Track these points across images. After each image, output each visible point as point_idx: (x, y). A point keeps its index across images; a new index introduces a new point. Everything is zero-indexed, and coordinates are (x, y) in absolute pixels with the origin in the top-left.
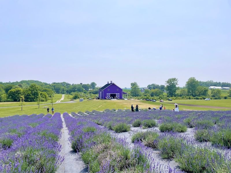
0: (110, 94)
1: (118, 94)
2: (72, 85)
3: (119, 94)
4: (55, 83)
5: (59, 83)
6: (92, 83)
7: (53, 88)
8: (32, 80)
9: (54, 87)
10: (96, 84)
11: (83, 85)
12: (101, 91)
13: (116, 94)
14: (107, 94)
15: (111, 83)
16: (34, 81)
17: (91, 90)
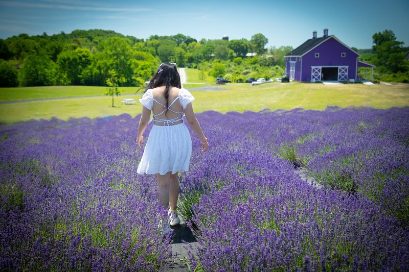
0: (320, 67)
1: (343, 69)
2: (202, 42)
3: (347, 67)
4: (156, 38)
5: (165, 38)
6: (256, 36)
7: (155, 51)
8: (98, 30)
9: (156, 49)
10: (267, 40)
11: (232, 41)
12: (293, 59)
13: (340, 67)
14: (313, 67)
15: (325, 37)
16: (104, 31)
17: (252, 57)
